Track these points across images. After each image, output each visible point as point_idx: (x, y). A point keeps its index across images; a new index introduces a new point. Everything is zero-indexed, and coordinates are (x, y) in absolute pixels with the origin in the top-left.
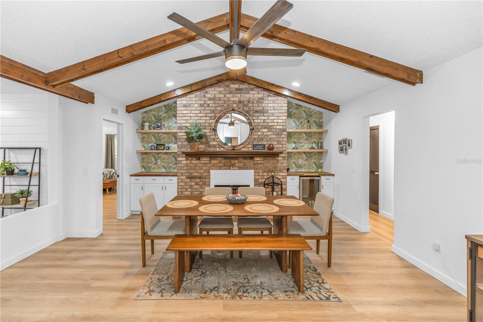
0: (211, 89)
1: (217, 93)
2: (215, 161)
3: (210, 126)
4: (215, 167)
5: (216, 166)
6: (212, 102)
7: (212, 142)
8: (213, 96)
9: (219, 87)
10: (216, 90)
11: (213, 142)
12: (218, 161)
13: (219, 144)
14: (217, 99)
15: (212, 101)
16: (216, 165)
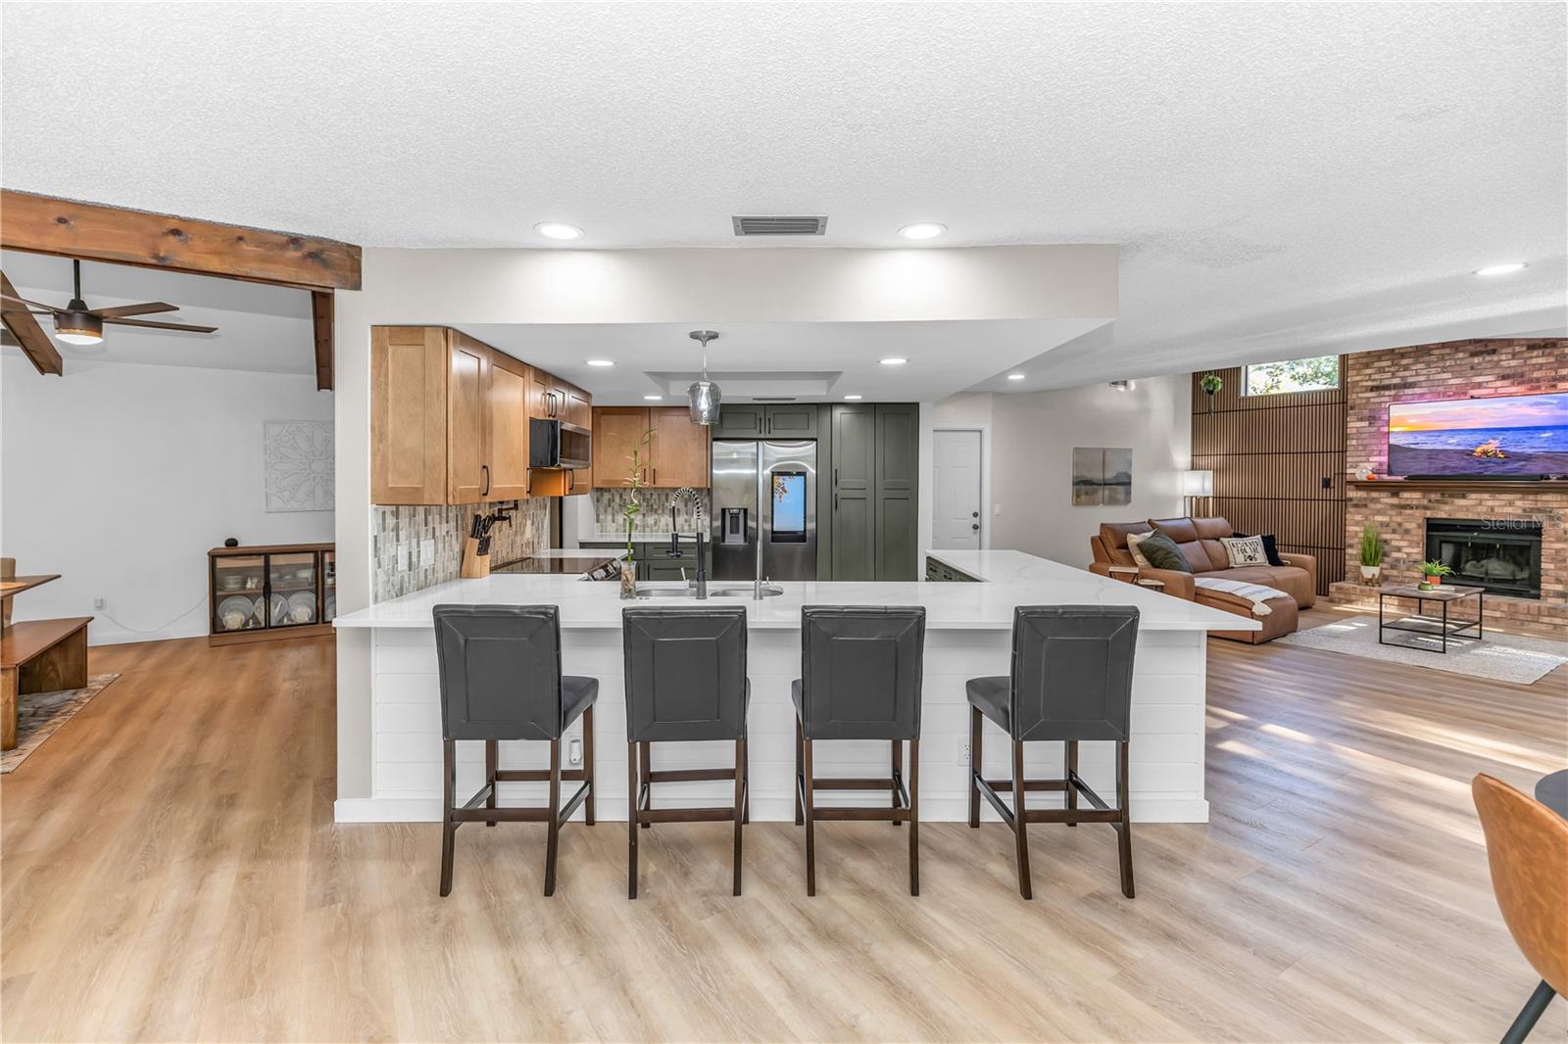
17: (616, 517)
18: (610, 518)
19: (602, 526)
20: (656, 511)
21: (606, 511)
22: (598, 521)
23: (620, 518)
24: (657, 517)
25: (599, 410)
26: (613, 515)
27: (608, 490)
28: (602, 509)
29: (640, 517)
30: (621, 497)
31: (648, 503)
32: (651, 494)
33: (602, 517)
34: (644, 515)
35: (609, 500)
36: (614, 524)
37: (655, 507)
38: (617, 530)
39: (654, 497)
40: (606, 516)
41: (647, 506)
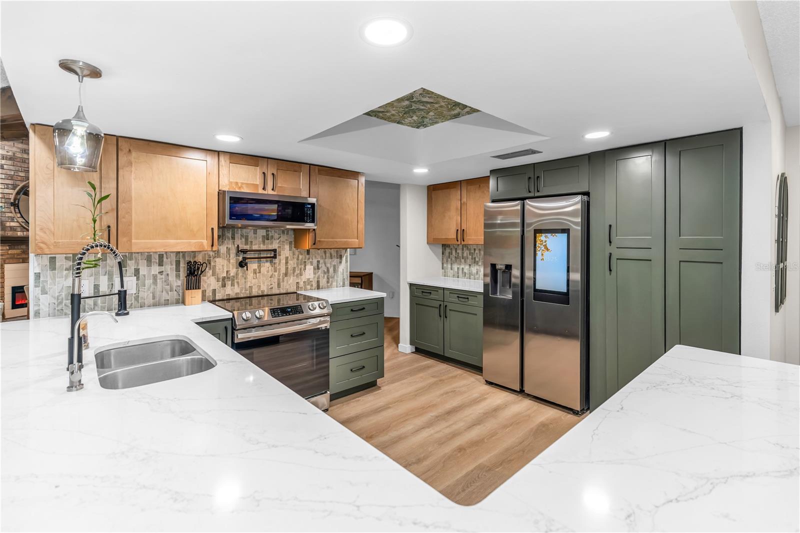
0: (6, 142)
1: (19, 150)
2: (14, 250)
3: (4, 198)
4: (15, 260)
5: (17, 258)
6: (10, 162)
7: (8, 223)
8: (10, 154)
9: (22, 143)
10: (15, 145)
11: (11, 223)
12: (21, 250)
13: (22, 226)
14: (18, 160)
15: (8, 161)
16: (15, 256)
17: (453, 266)
18: (449, 266)
19: (445, 272)
20: (477, 264)
21: (447, 261)
22: (443, 269)
23: (455, 267)
24: (478, 268)
25: (432, 187)
26: (452, 264)
27: (449, 246)
28: (445, 260)
29: (467, 267)
30: (456, 251)
31: (472, 256)
32: (475, 249)
33: (445, 265)
34: (470, 265)
35: (449, 253)
36: (452, 271)
37: (477, 260)
38: (454, 275)
39: (476, 252)
40: (447, 265)
41: (472, 259)
